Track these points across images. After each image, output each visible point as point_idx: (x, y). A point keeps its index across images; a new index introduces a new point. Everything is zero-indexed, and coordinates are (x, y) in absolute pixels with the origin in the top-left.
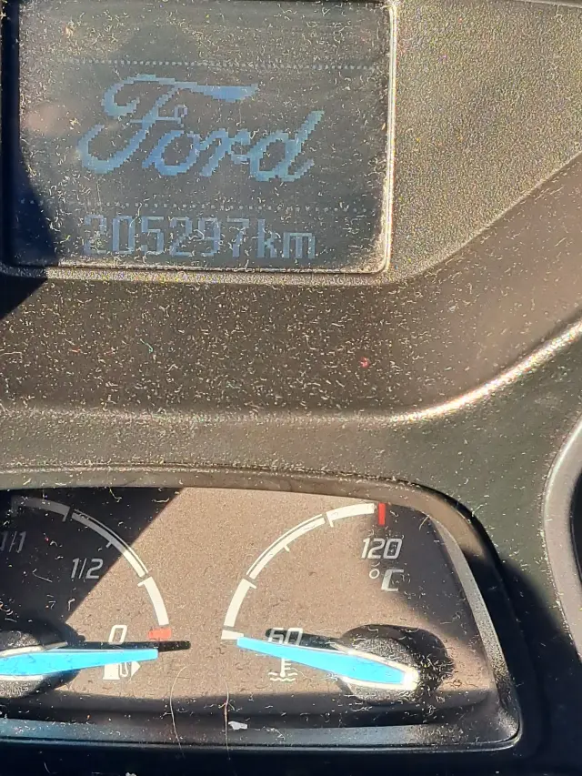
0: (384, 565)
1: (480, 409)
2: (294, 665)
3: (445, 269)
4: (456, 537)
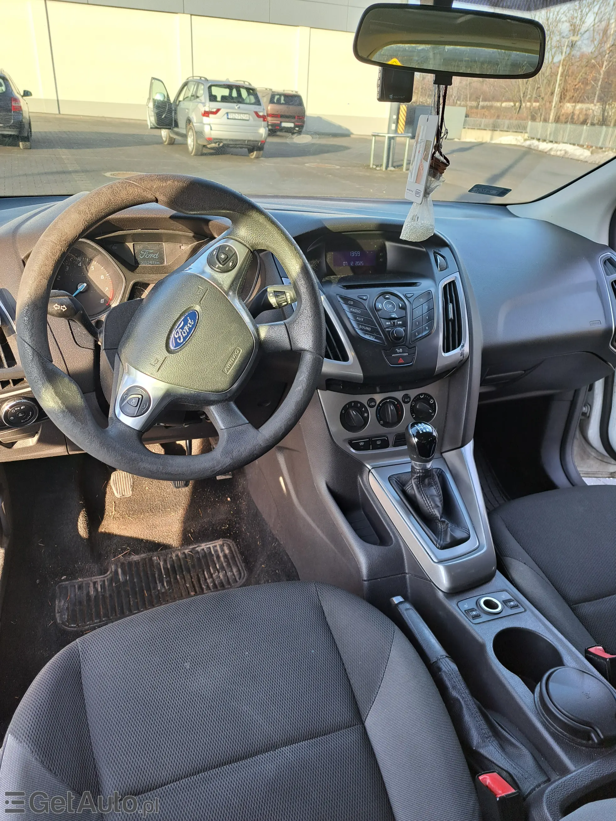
3: (170, 264)
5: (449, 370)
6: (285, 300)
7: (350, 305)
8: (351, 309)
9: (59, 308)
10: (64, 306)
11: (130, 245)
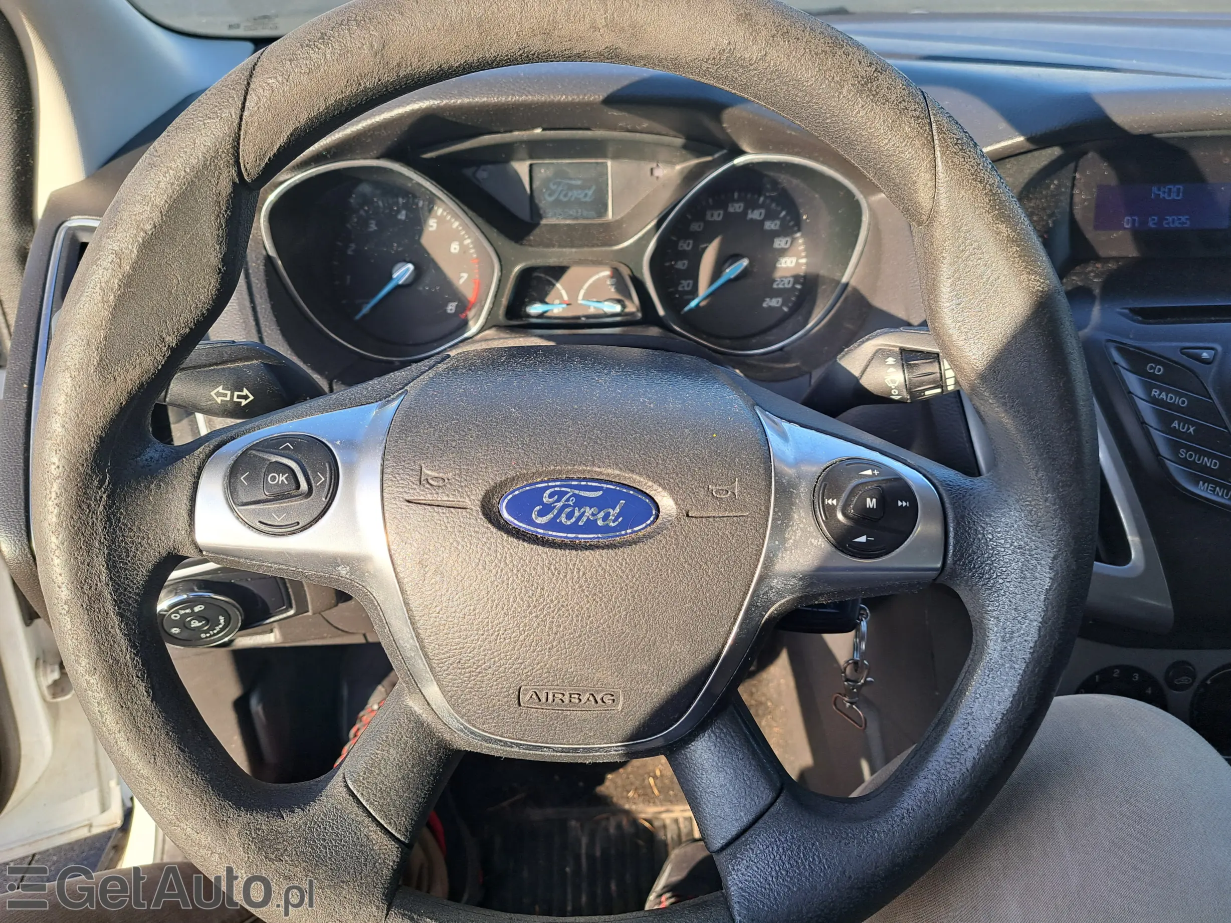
0: (612, 285)
1: (631, 245)
2: (595, 308)
3: (622, 218)
4: (625, 272)
6: (934, 382)
7: (1153, 376)
8: (1155, 393)
9: (228, 398)
10: (245, 392)
11: (521, 168)
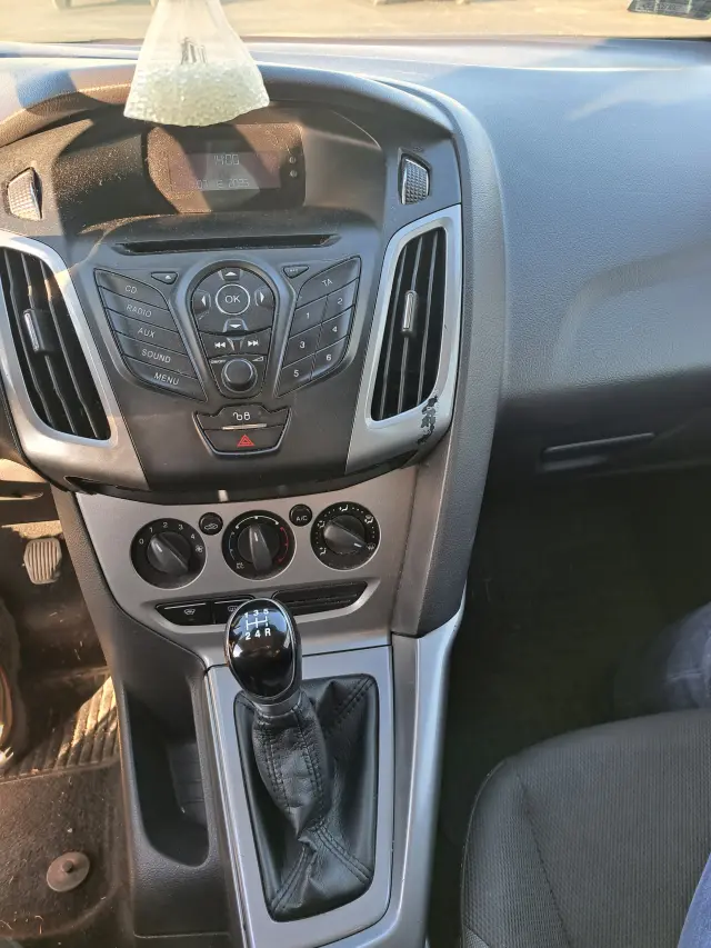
5: (408, 453)
8: (129, 307)
